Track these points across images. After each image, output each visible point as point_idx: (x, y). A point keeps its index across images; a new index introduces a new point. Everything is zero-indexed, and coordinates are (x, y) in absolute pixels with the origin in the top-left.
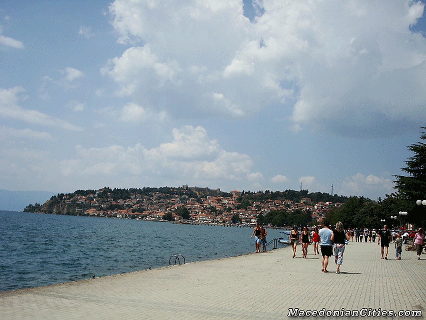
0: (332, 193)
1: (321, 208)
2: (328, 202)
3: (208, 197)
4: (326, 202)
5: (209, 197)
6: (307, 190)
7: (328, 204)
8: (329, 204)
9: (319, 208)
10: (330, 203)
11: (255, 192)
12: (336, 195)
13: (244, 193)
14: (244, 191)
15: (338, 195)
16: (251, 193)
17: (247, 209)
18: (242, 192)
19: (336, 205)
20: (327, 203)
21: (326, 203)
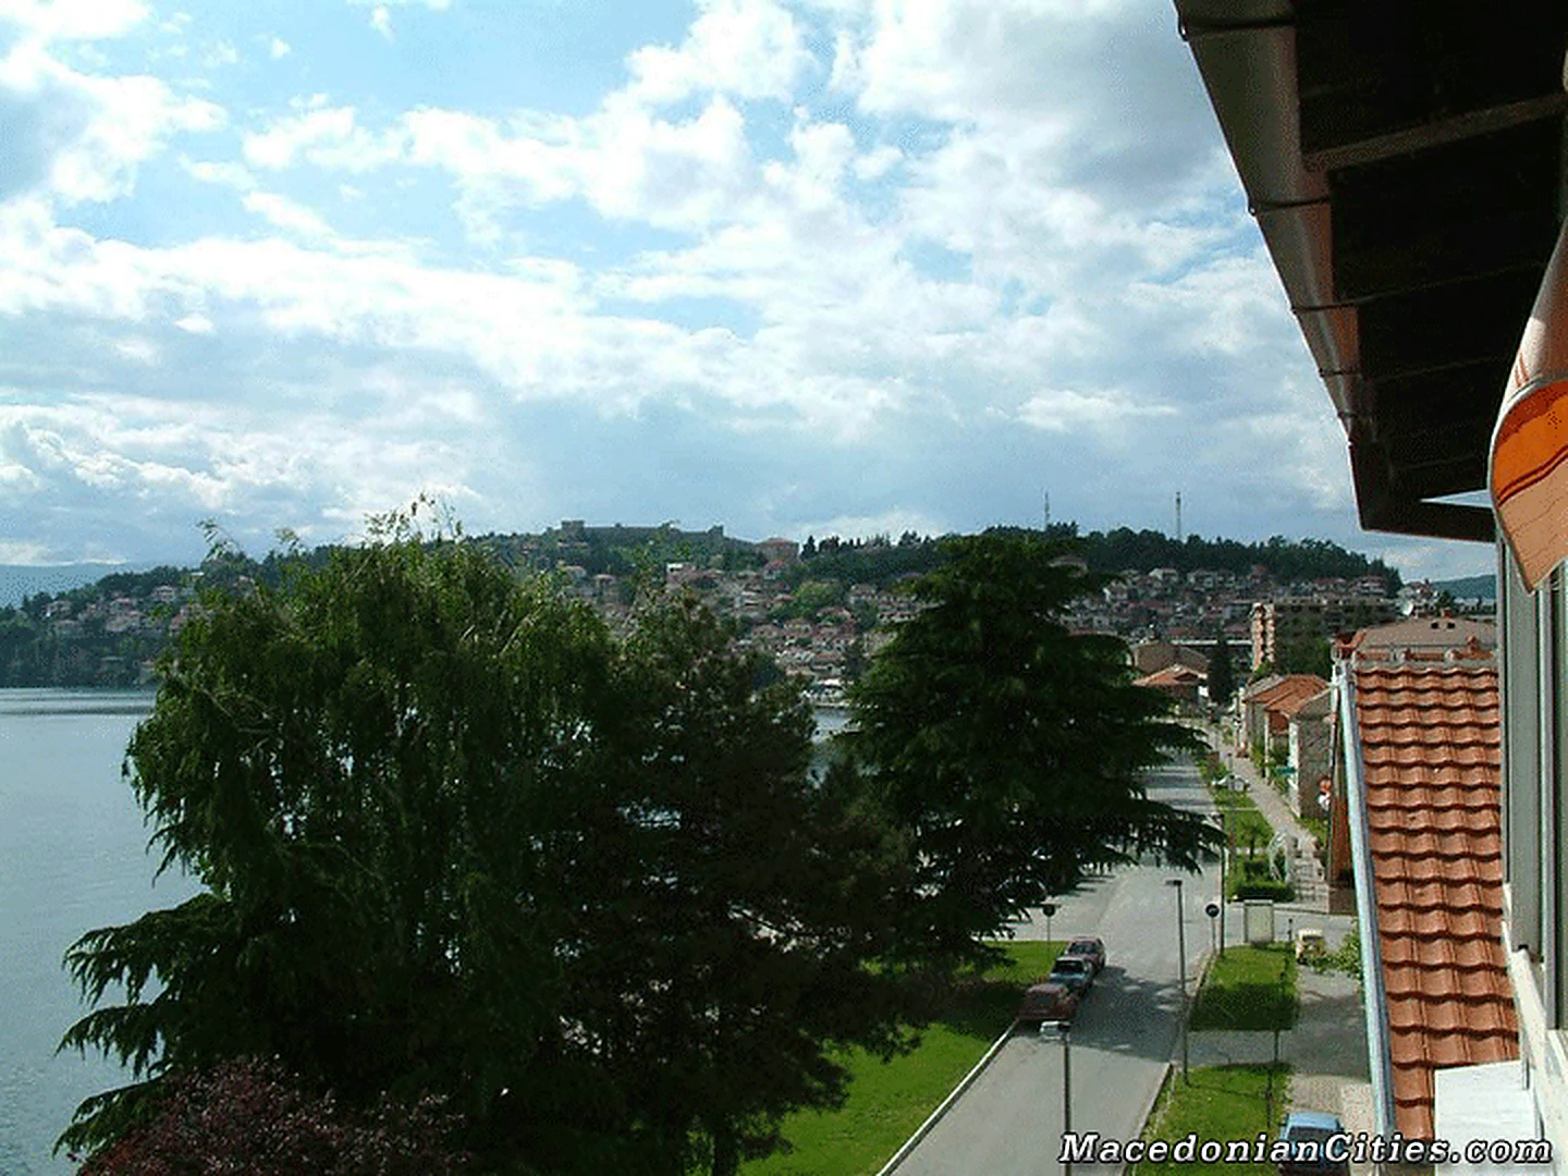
0: (1178, 533)
1: (1130, 598)
2: (1159, 568)
3: (670, 566)
4: (1152, 570)
5: (674, 566)
6: (1073, 524)
7: (1160, 577)
8: (1164, 575)
9: (1119, 596)
10: (1167, 571)
11: (859, 541)
12: (1194, 539)
13: (814, 547)
14: (811, 540)
15: (1202, 538)
16: (844, 544)
17: (819, 620)
18: (805, 542)
19: (1192, 580)
20: (1157, 573)
21: (1151, 574)
